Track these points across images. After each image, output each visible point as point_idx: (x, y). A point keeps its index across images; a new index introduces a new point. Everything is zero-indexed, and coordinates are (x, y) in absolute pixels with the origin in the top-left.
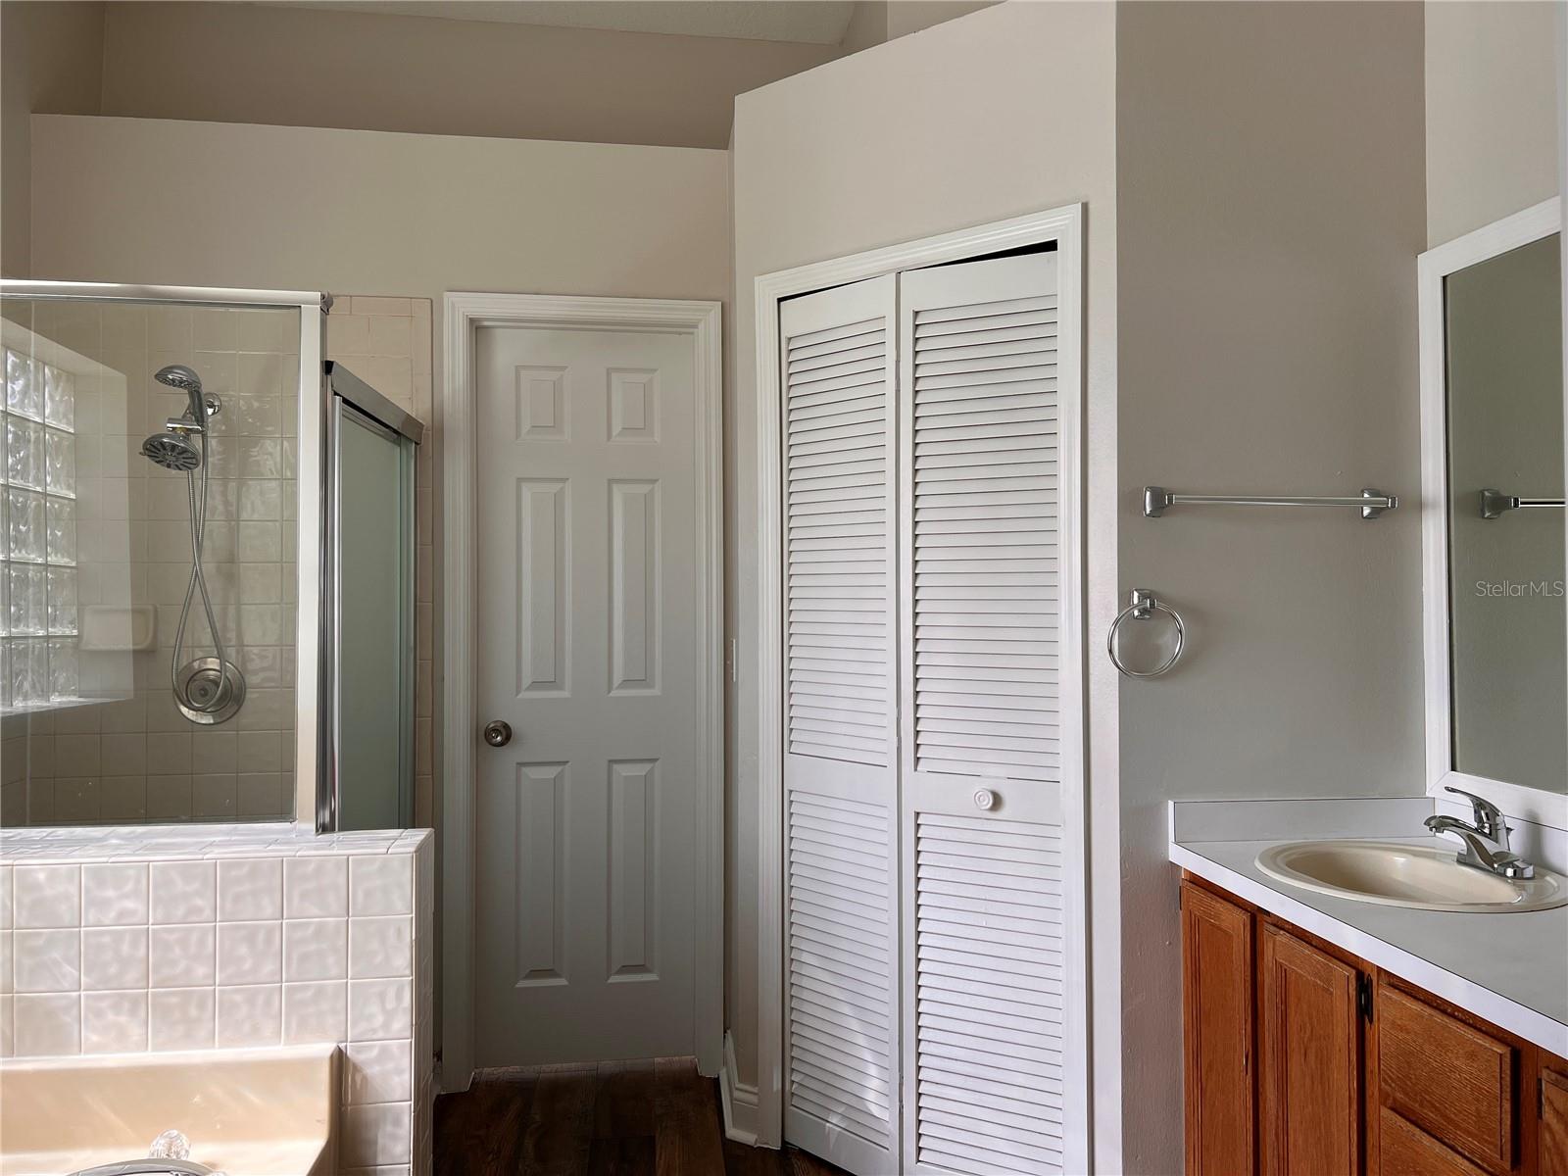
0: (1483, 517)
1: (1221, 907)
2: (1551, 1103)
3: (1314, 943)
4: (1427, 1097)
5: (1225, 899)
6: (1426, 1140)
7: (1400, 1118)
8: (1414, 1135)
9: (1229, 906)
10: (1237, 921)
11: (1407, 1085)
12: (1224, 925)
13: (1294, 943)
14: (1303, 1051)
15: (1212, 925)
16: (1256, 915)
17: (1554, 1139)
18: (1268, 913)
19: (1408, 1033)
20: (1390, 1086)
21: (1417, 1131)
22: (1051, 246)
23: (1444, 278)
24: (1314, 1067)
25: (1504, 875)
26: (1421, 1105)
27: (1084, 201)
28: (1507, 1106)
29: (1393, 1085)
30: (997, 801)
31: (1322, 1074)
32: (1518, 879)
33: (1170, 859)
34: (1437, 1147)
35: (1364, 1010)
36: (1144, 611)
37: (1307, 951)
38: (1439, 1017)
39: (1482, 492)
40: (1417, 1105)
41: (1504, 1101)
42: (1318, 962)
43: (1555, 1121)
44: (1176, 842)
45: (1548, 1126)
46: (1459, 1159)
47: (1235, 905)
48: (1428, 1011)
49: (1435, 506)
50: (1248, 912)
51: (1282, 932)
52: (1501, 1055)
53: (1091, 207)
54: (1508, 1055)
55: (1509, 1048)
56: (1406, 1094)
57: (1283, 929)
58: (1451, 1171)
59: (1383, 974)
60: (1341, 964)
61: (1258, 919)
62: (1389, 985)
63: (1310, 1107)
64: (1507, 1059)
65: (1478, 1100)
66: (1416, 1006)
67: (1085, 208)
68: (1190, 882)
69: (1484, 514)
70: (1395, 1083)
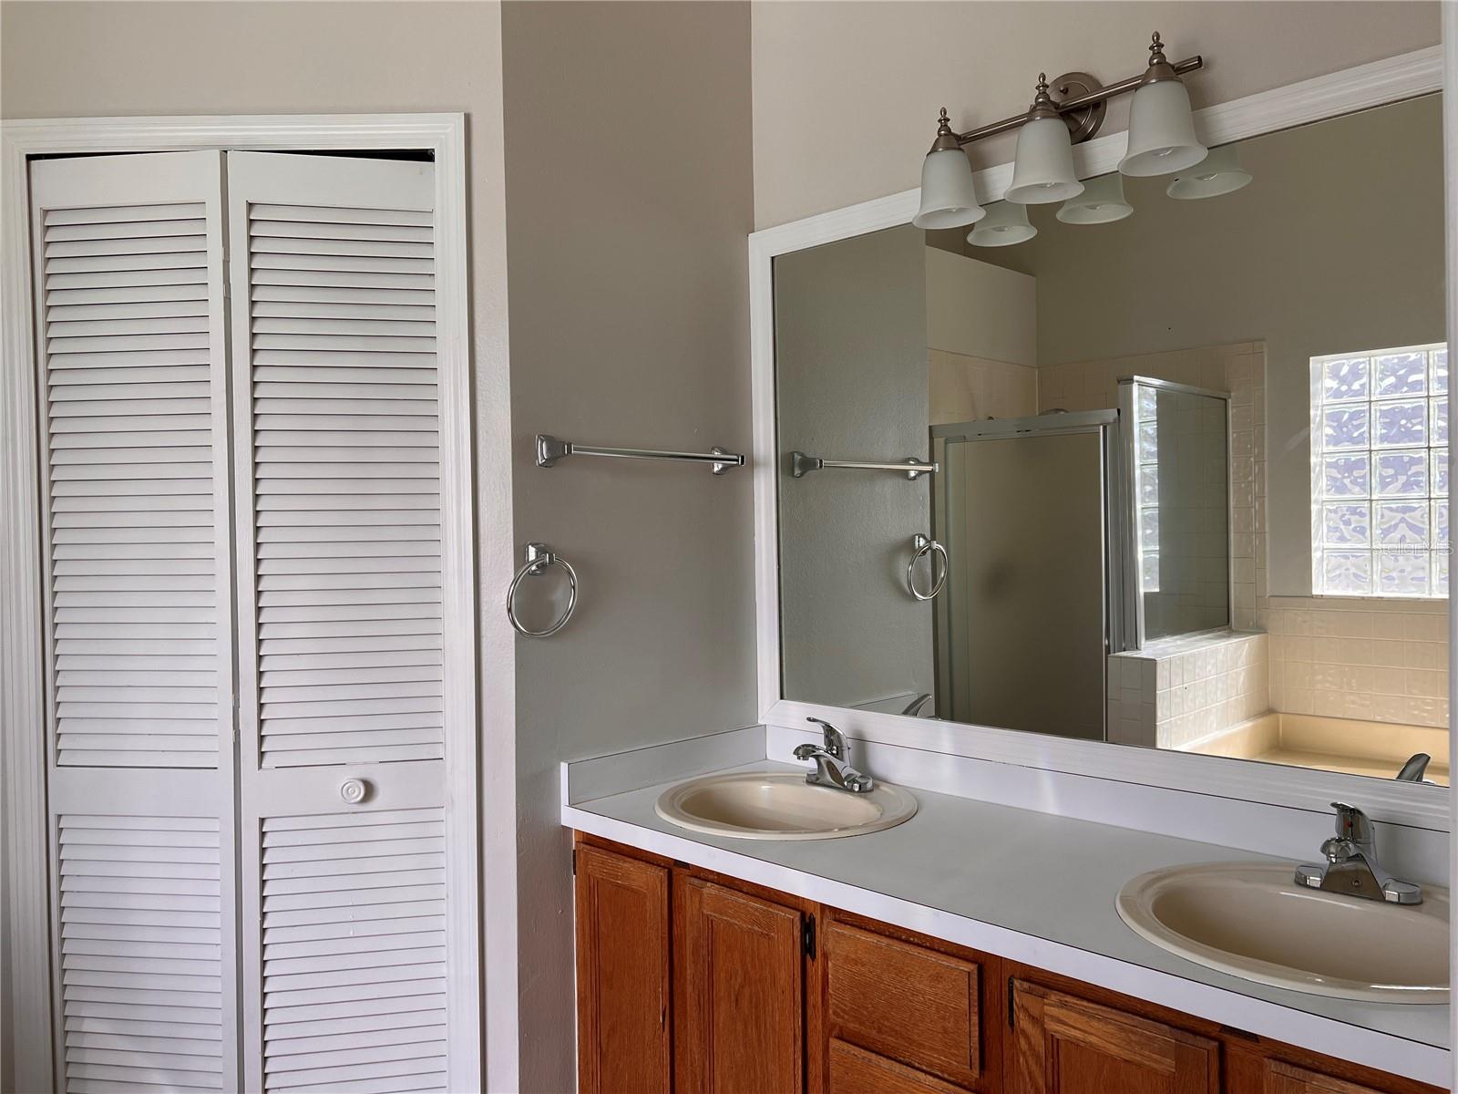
0: (793, 476)
1: (629, 866)
2: (1026, 1010)
3: (745, 890)
4: (886, 1023)
5: (636, 859)
6: (884, 1063)
7: (852, 1047)
8: (870, 1060)
9: (642, 865)
10: (652, 880)
11: (862, 1014)
12: (634, 885)
13: (725, 893)
14: (733, 998)
15: (618, 886)
16: (673, 869)
17: (1030, 1044)
18: (686, 865)
19: (863, 965)
20: (843, 1018)
21: (873, 1056)
22: (425, 156)
23: (773, 258)
24: (747, 1013)
25: (851, 791)
26: (880, 1031)
27: (467, 112)
28: (975, 1019)
29: (846, 1017)
30: (370, 789)
31: (757, 1018)
32: (863, 792)
33: (563, 824)
34: (897, 1067)
35: (808, 949)
36: (542, 567)
37: (742, 899)
38: (897, 946)
39: (792, 454)
40: (874, 1032)
41: (972, 1014)
42: (756, 910)
43: (1031, 1026)
44: (571, 805)
45: (1023, 1031)
46: (921, 1076)
47: (647, 862)
48: (885, 941)
49: (766, 465)
50: (664, 867)
51: (709, 884)
52: (969, 973)
53: (474, 120)
54: (976, 972)
55: (976, 966)
56: (862, 1024)
57: (708, 881)
58: (915, 1088)
59: (827, 912)
60: (783, 908)
61: (674, 873)
62: (835, 920)
63: (742, 1051)
64: (975, 976)
65: (944, 1018)
66: (872, 939)
67: (468, 118)
68: (586, 844)
69: (793, 472)
70: (847, 1014)
